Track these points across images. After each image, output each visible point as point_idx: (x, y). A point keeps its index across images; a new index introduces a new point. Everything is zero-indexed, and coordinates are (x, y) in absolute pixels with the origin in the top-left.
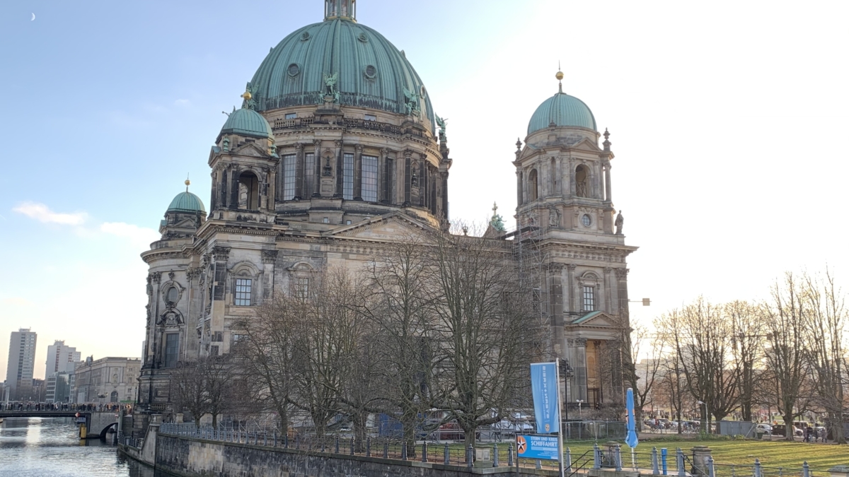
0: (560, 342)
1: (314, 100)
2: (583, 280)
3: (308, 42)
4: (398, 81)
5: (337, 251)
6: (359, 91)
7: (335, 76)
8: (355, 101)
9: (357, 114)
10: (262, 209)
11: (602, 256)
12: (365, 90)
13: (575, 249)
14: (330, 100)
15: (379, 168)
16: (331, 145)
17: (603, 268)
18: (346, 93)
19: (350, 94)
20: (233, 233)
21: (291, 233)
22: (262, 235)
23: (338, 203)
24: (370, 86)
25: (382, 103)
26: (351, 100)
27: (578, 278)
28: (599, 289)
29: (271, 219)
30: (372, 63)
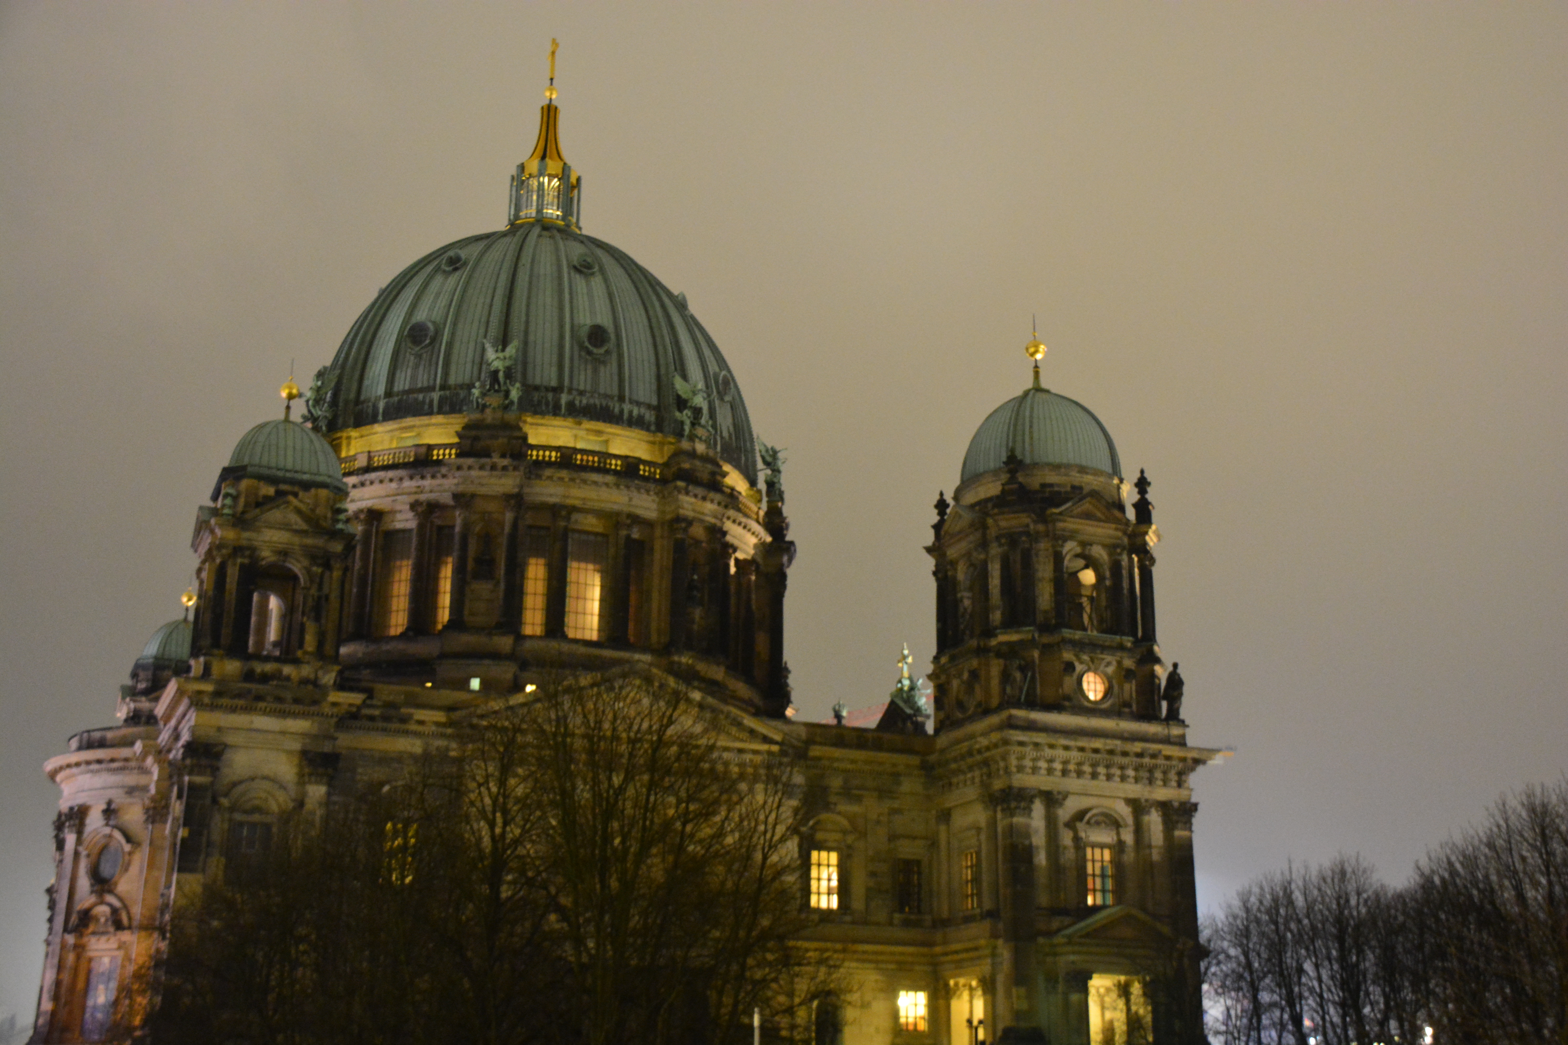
1: (461, 401)
2: (1085, 830)
3: (457, 274)
4: (662, 361)
6: (566, 382)
7: (511, 350)
8: (557, 406)
10: (306, 653)
12: (583, 380)
13: (1064, 754)
14: (496, 404)
15: (610, 561)
16: (492, 507)
17: (1133, 800)
18: (537, 388)
19: (547, 389)
20: (233, 710)
21: (377, 712)
22: (304, 715)
23: (505, 643)
24: (595, 371)
25: (622, 411)
26: (548, 404)
27: (1070, 825)
29: (329, 678)
30: (604, 319)
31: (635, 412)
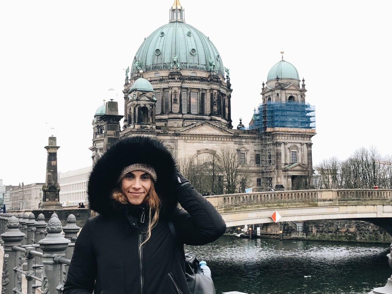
0: (280, 177)
1: (168, 67)
2: (291, 149)
3: (163, 37)
4: (206, 55)
5: (182, 139)
6: (188, 62)
7: (177, 56)
8: (187, 67)
9: (188, 73)
11: (300, 138)
12: (191, 61)
13: (287, 135)
14: (176, 68)
15: (198, 98)
17: (301, 143)
18: (182, 63)
19: (184, 63)
21: (162, 132)
22: (151, 134)
23: (180, 116)
25: (199, 67)
26: (185, 66)
27: (289, 148)
28: (298, 153)
29: (154, 127)
30: (194, 47)
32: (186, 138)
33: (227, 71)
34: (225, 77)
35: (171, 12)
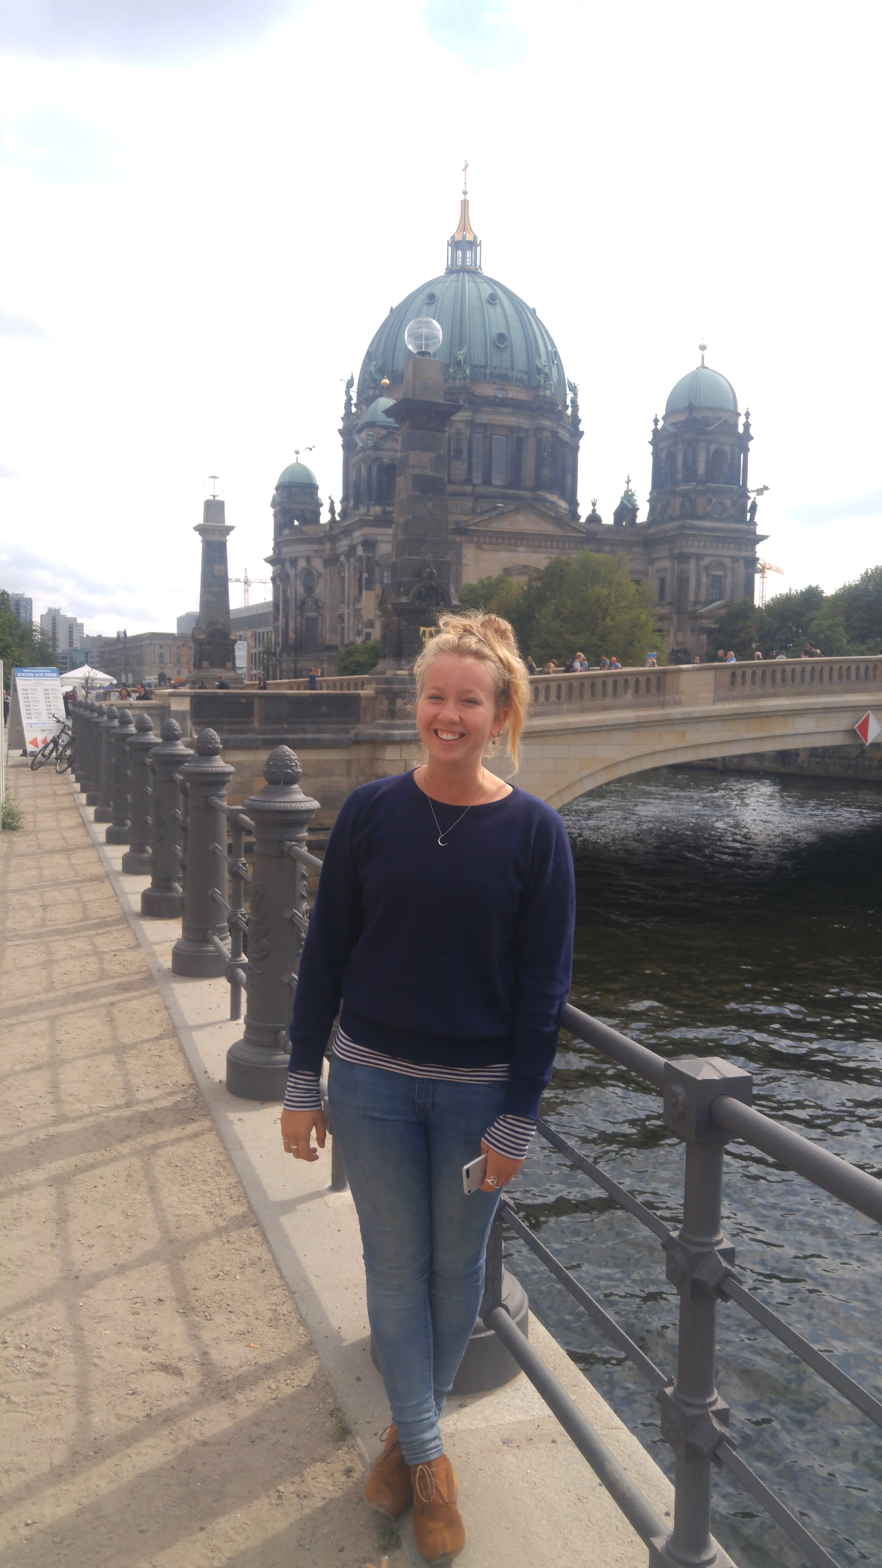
0: (684, 631)
2: (711, 570)
3: (434, 306)
5: (471, 542)
6: (489, 364)
7: (464, 350)
8: (485, 376)
9: (488, 390)
11: (732, 546)
12: (496, 362)
13: (704, 538)
14: (460, 377)
15: (509, 448)
16: (461, 426)
17: (733, 557)
18: (475, 366)
19: (480, 367)
23: (468, 489)
24: (501, 356)
25: (513, 377)
26: (481, 374)
27: (706, 568)
28: (726, 578)
30: (503, 330)
31: (519, 376)
32: (482, 539)
33: (572, 389)
34: (569, 403)
35: (450, 248)
